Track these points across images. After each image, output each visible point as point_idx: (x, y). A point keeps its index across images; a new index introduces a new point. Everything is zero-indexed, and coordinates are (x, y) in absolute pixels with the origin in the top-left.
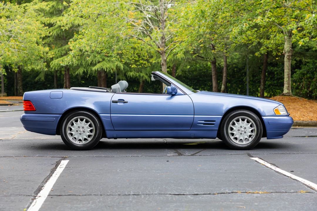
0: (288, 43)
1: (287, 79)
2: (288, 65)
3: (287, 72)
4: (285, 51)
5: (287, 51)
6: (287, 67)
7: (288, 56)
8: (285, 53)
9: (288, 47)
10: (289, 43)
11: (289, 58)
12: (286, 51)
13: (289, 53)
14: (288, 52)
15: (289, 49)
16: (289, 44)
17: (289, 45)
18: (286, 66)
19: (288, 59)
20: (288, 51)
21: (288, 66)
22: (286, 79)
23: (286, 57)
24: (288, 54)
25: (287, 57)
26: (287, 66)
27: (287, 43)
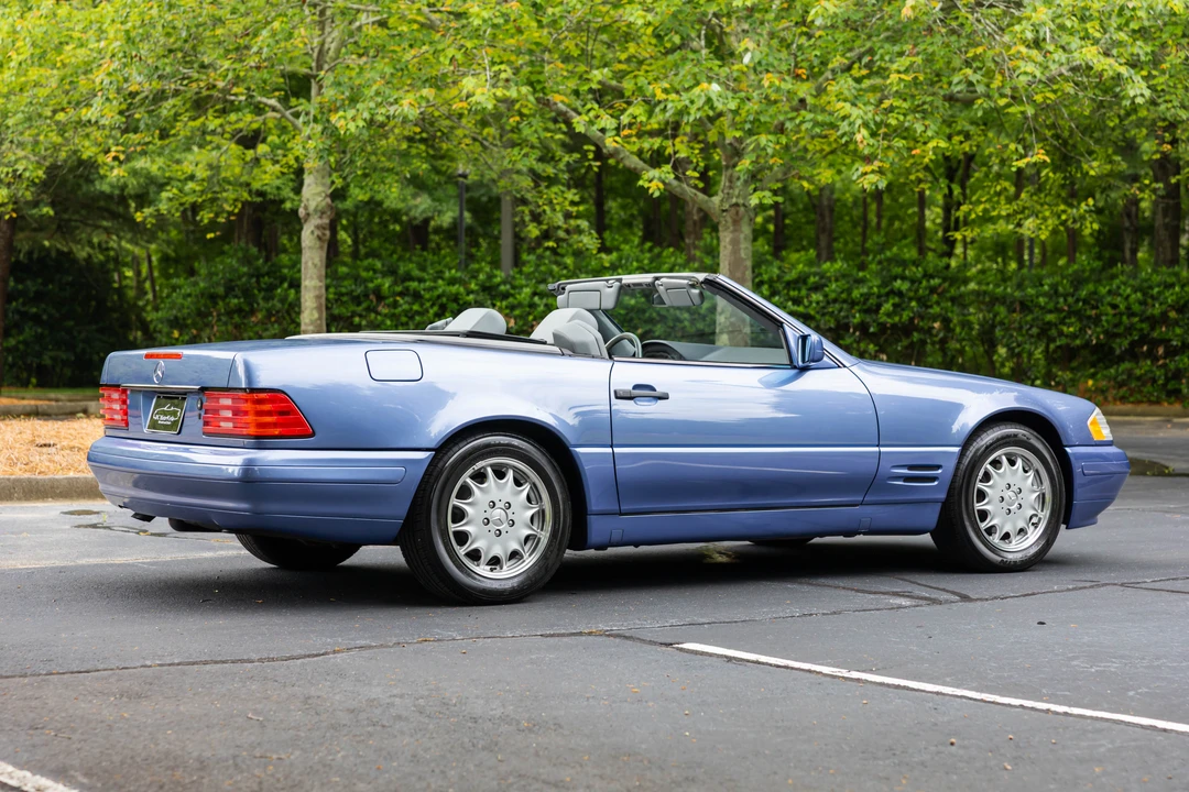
0: (320, 179)
1: (316, 315)
2: (317, 261)
3: (315, 287)
4: (306, 208)
5: (315, 210)
6: (315, 271)
7: (318, 227)
8: (308, 215)
9: (319, 194)
10: (323, 177)
11: (324, 234)
12: (311, 208)
13: (321, 218)
14: (319, 214)
15: (324, 203)
16: (323, 185)
17: (320, 189)
18: (310, 264)
19: (319, 238)
20: (320, 208)
21: (319, 264)
22: (312, 314)
23: (312, 232)
24: (318, 222)
25: (317, 232)
26: (315, 266)
27: (316, 179)
